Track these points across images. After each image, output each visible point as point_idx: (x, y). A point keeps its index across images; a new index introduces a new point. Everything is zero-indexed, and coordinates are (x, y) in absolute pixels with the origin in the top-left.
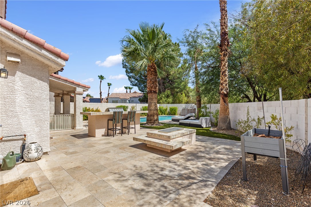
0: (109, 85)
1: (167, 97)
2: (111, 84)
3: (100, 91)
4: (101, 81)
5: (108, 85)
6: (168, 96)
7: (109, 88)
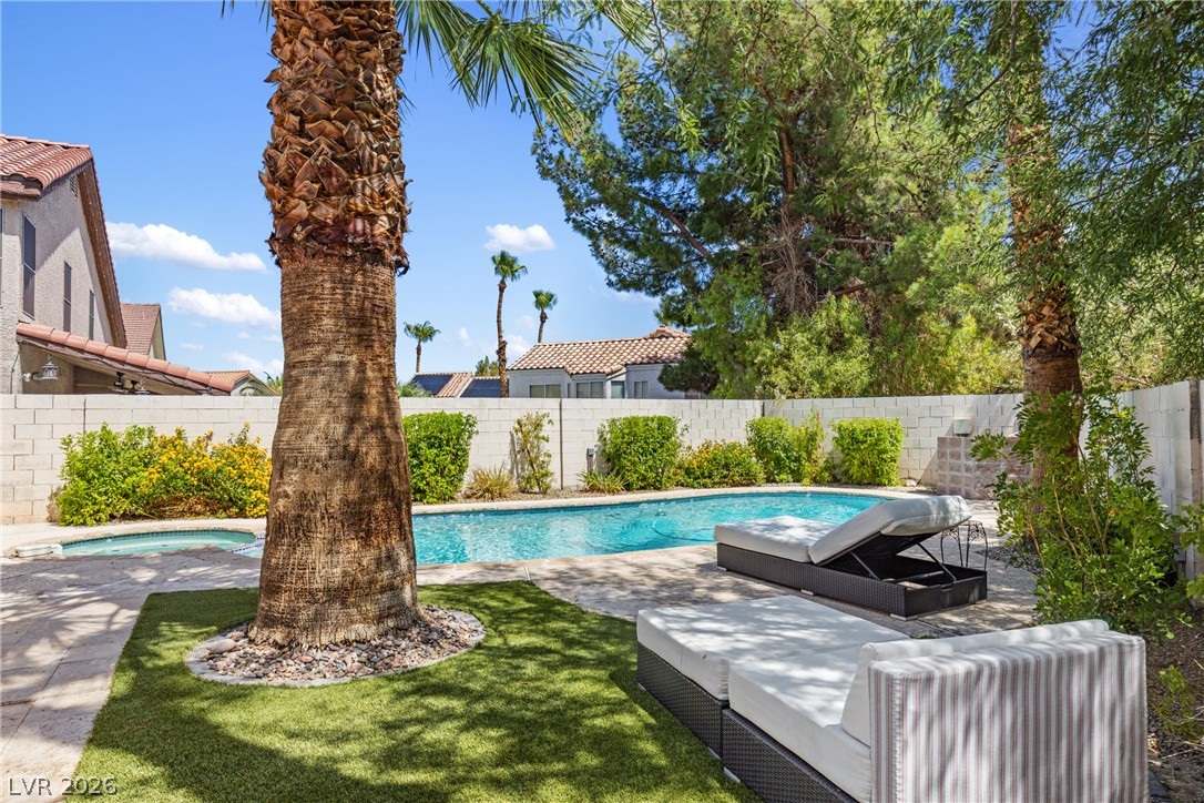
0: (543, 301)
1: (831, 349)
2: (550, 297)
3: (500, 337)
4: (503, 282)
5: (539, 304)
6: (838, 344)
7: (543, 318)
